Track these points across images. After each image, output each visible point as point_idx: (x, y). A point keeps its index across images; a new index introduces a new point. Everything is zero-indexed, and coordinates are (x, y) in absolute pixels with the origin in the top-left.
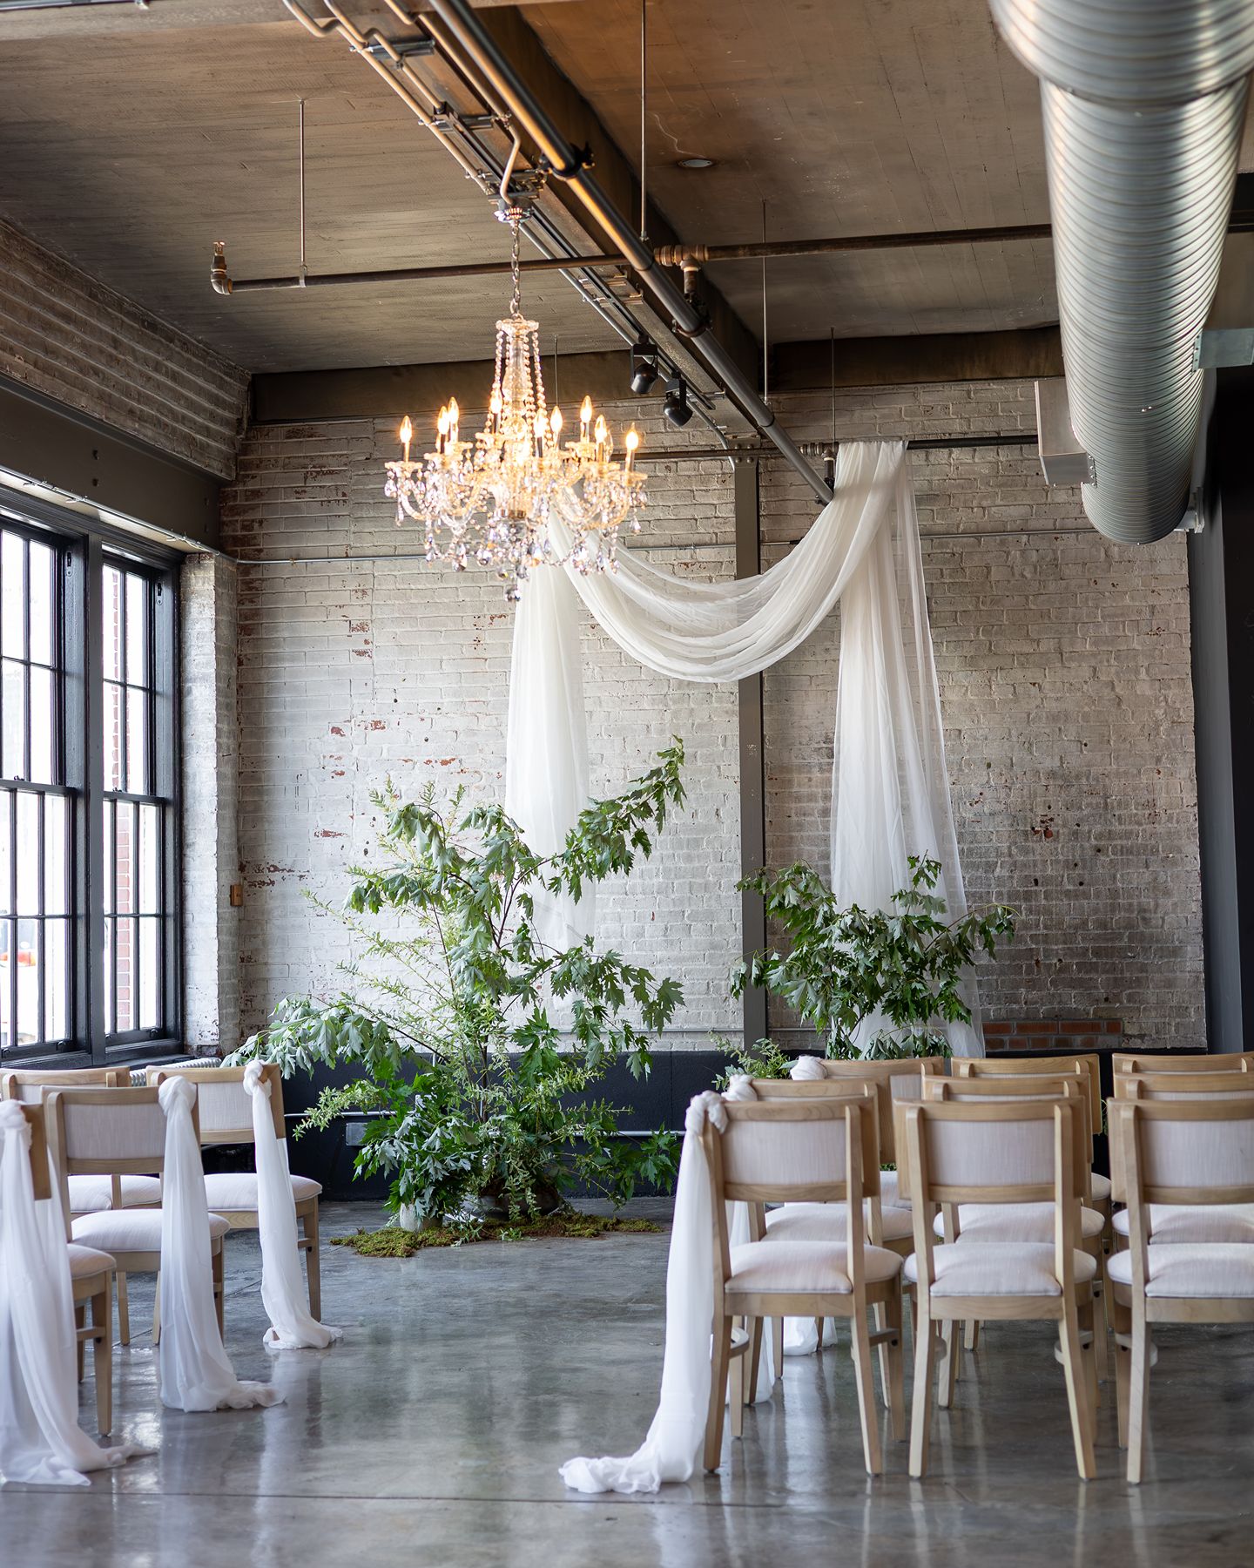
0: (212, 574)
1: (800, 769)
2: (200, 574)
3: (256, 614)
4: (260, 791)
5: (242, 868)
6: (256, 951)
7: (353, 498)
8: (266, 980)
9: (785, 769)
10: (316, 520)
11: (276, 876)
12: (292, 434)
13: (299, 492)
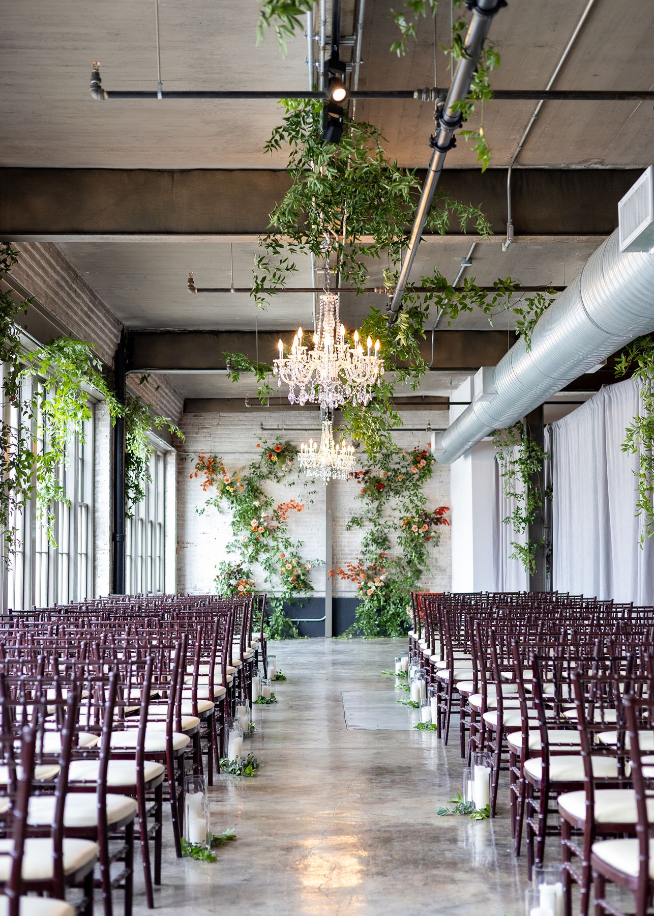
0: (174, 457)
1: (342, 518)
2: (171, 457)
3: (183, 468)
4: (184, 520)
5: (178, 543)
6: (183, 567)
7: (213, 435)
8: (184, 576)
9: (337, 517)
10: (202, 441)
11: (188, 545)
12: (195, 416)
13: (197, 433)
